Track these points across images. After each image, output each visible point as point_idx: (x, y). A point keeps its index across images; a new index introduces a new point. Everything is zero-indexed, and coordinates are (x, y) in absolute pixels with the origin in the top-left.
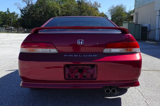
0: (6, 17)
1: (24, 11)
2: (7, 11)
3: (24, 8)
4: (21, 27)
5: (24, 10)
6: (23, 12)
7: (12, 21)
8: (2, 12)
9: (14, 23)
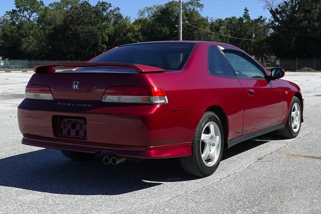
0: (241, 31)
1: (280, 13)
2: (245, 16)
3: (279, 6)
4: (272, 55)
5: (279, 10)
6: (278, 16)
7: (253, 41)
8: (234, 18)
9: (256, 46)
